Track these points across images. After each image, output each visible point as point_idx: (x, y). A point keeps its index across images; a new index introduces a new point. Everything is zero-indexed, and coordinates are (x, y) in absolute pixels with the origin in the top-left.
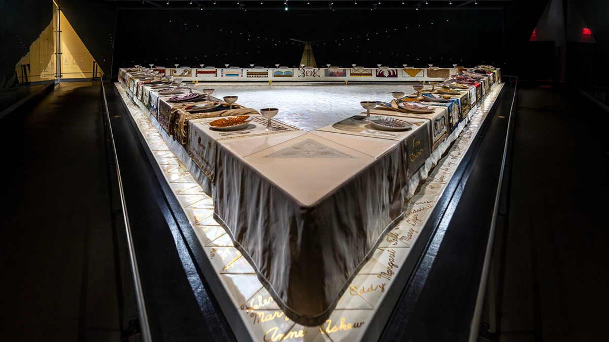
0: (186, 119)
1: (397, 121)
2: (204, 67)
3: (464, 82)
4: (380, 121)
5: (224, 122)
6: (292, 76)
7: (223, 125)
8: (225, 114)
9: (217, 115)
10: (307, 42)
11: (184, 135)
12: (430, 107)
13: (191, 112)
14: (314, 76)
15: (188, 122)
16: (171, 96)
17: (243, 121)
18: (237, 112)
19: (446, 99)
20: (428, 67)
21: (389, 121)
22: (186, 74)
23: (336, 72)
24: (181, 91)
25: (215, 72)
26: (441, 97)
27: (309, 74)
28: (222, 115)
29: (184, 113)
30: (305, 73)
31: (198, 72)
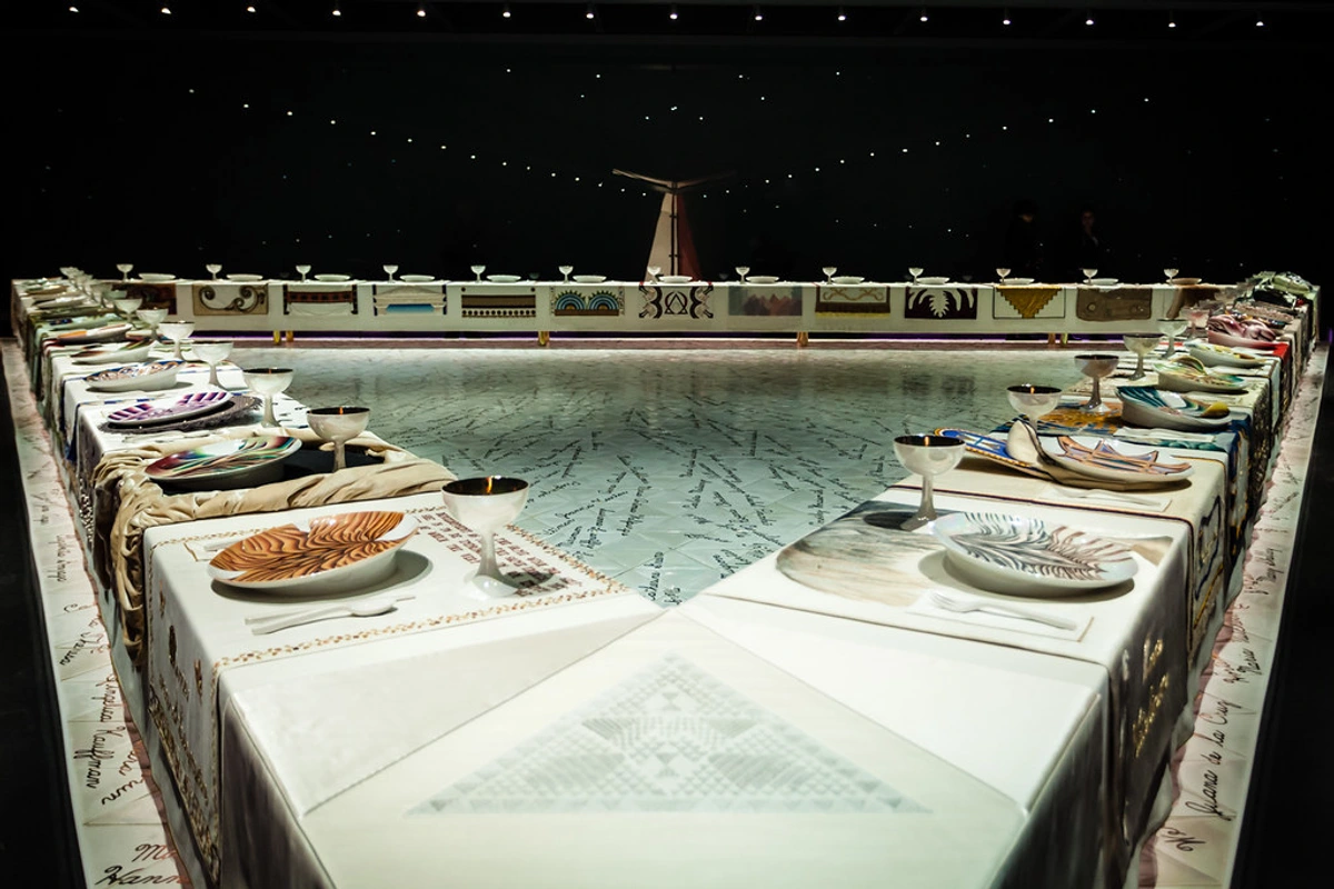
0: (136, 521)
1: (1062, 536)
2: (310, 276)
3: (1235, 336)
4: (983, 542)
5: (288, 546)
6: (616, 313)
7: (280, 564)
8: (312, 494)
9: (276, 501)
10: (669, 184)
11: (127, 605)
12: (1167, 457)
13: (170, 488)
14: (694, 316)
15: (141, 537)
16: (130, 401)
17: (372, 539)
18: (363, 485)
19: (1214, 414)
20: (1081, 278)
21: (1023, 538)
22: (249, 302)
23: (768, 297)
24: (180, 378)
25: (350, 296)
26: (1189, 405)
27: (676, 308)
28: (300, 500)
29: (138, 490)
30: (662, 302)
31: (290, 297)
